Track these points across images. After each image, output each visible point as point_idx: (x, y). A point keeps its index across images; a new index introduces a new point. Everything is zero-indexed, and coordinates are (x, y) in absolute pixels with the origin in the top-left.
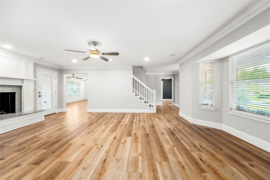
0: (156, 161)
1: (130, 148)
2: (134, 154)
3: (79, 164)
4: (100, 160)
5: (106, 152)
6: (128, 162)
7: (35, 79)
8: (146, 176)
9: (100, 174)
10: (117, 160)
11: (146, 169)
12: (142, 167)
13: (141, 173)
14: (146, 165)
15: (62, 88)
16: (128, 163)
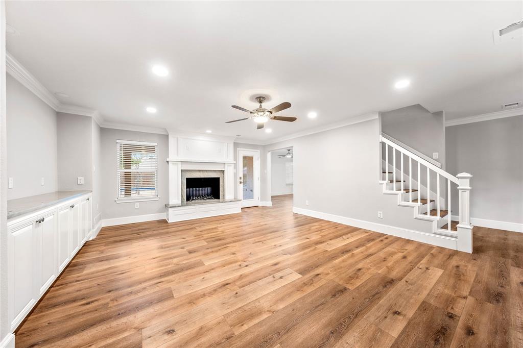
0: (281, 343)
1: (274, 291)
2: (265, 304)
3: (207, 272)
4: (224, 280)
5: (241, 275)
6: (243, 306)
7: (235, 162)
8: (232, 344)
9: (204, 294)
10: (237, 293)
11: (246, 338)
12: (247, 330)
13: (234, 334)
14: (256, 333)
15: (265, 171)
16: (240, 308)
